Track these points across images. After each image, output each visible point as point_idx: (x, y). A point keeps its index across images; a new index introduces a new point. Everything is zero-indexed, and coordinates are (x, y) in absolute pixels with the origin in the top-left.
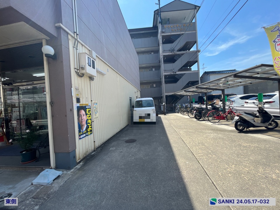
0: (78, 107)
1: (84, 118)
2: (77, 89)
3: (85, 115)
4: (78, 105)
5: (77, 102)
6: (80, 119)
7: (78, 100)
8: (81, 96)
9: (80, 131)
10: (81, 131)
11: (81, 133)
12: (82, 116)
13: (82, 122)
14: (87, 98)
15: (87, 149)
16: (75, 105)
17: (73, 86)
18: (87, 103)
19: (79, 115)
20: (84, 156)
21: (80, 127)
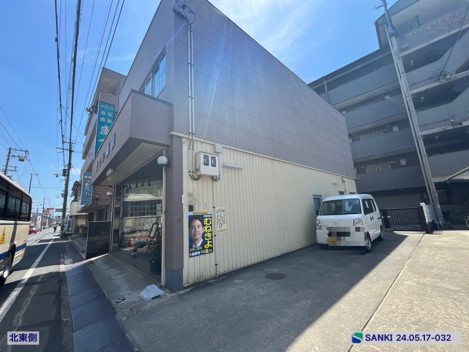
0: (189, 216)
1: (200, 230)
2: (190, 195)
3: (201, 227)
4: (191, 214)
5: (189, 211)
6: (193, 231)
7: (191, 208)
8: (197, 202)
9: (191, 247)
10: (194, 246)
11: (193, 250)
12: (197, 227)
13: (195, 235)
14: (206, 204)
15: (202, 272)
16: (186, 214)
17: (184, 192)
18: (205, 211)
19: (191, 226)
20: (197, 281)
21: (192, 241)
